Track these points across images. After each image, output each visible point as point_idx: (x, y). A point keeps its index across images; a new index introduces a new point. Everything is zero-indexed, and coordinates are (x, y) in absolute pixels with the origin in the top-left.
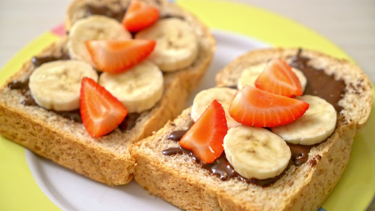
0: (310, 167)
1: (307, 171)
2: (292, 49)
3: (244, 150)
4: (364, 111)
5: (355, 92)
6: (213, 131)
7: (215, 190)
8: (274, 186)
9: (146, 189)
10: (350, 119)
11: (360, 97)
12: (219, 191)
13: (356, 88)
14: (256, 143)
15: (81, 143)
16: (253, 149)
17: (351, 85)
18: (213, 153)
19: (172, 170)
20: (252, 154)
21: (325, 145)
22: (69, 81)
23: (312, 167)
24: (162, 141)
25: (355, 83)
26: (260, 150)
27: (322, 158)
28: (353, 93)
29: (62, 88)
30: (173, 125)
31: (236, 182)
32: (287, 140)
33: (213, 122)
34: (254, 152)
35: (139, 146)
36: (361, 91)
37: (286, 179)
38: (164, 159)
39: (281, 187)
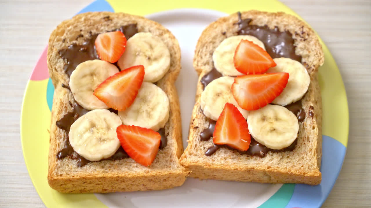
0: (312, 119)
1: (312, 124)
2: (233, 15)
3: (268, 132)
4: (318, 54)
5: (303, 39)
6: (237, 126)
7: (263, 169)
8: (298, 146)
9: (197, 178)
10: (313, 65)
11: (309, 42)
12: (267, 168)
13: (302, 35)
14: (270, 121)
15: (142, 175)
16: (272, 128)
17: (297, 34)
18: (246, 143)
19: (223, 166)
20: (274, 132)
21: (309, 95)
22: (101, 131)
23: (313, 118)
24: (198, 145)
25: (299, 32)
26: (277, 125)
27: (314, 107)
28: (301, 40)
29: (101, 140)
30: (197, 128)
31: (272, 155)
32: (285, 105)
33: (234, 120)
34: (274, 130)
35: (186, 157)
36: (307, 37)
37: (302, 137)
38: (211, 160)
39: (303, 145)
